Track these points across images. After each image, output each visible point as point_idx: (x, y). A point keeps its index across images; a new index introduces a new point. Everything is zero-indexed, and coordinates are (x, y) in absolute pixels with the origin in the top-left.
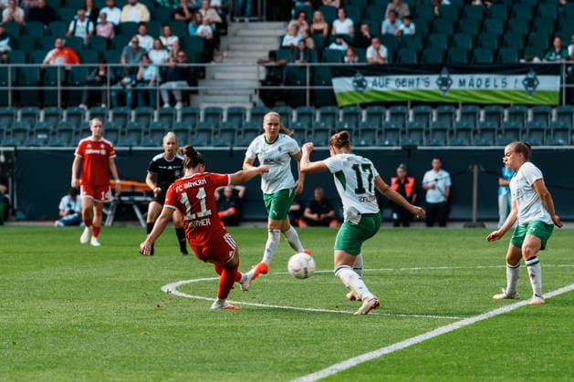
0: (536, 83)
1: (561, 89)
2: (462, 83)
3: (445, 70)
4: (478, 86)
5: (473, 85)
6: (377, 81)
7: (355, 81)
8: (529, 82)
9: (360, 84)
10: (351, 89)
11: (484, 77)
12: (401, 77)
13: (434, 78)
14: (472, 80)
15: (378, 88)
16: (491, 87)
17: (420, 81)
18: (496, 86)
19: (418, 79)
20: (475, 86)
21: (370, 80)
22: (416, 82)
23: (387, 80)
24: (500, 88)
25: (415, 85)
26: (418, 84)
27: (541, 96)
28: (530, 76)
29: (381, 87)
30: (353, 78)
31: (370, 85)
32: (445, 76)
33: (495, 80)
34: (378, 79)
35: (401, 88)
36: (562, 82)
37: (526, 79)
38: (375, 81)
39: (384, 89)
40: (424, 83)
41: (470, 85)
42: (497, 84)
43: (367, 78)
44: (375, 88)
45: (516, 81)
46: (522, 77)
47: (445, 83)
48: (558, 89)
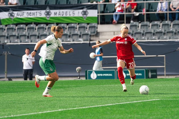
0: (87, 13)
1: (98, 16)
2: (55, 14)
3: (48, 8)
4: (62, 15)
5: (60, 15)
6: (19, 13)
7: (9, 14)
8: (84, 13)
9: (11, 15)
10: (8, 17)
11: (65, 11)
12: (29, 11)
13: (43, 12)
14: (60, 12)
15: (19, 17)
16: (68, 16)
17: (37, 13)
18: (70, 15)
19: (36, 12)
20: (61, 15)
21: (15, 13)
22: (35, 14)
23: (23, 13)
24: (72, 16)
25: (35, 15)
26: (36, 15)
27: (90, 19)
28: (85, 10)
29: (21, 16)
30: (8, 12)
31: (16, 15)
32: (48, 11)
33: (70, 12)
34: (19, 12)
35: (29, 17)
36: (98, 13)
37: (83, 12)
38: (18, 13)
39: (22, 17)
40: (39, 14)
41: (59, 15)
42: (70, 14)
43: (14, 12)
44: (18, 17)
45: (79, 12)
46: (81, 11)
47: (48, 14)
48: (97, 16)
